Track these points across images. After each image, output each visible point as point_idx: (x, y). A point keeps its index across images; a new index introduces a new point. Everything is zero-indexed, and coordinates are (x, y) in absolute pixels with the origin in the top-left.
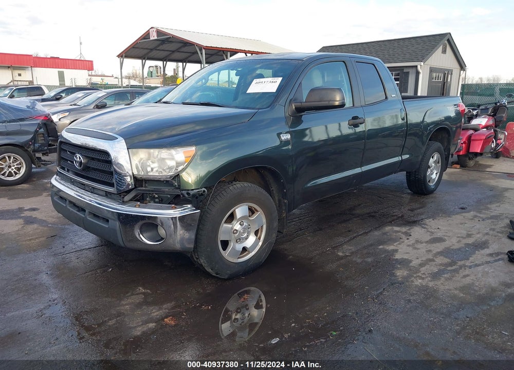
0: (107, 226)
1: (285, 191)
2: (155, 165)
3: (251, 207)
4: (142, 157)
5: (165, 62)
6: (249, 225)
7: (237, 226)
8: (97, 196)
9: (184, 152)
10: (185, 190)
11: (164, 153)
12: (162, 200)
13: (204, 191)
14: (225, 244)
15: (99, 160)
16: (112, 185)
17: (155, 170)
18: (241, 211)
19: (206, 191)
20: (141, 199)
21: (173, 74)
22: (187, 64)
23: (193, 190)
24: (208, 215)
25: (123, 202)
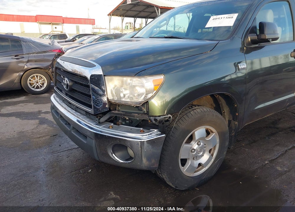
0: (85, 142)
1: (237, 114)
2: (127, 92)
3: (208, 129)
4: (116, 84)
5: (135, 18)
6: (205, 144)
7: (195, 146)
8: (80, 114)
9: (154, 81)
10: (153, 116)
11: (135, 81)
12: (132, 122)
13: (170, 117)
14: (184, 162)
15: (81, 84)
16: (90, 106)
17: (126, 96)
18: (199, 133)
19: (171, 117)
20: (114, 121)
21: (139, 27)
22: (149, 19)
23: (159, 116)
24: (171, 138)
25: (99, 122)
